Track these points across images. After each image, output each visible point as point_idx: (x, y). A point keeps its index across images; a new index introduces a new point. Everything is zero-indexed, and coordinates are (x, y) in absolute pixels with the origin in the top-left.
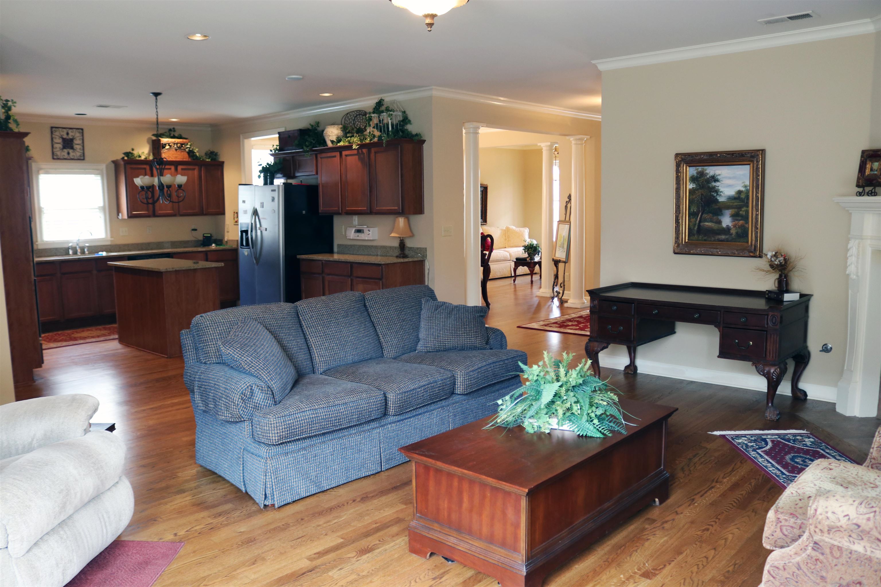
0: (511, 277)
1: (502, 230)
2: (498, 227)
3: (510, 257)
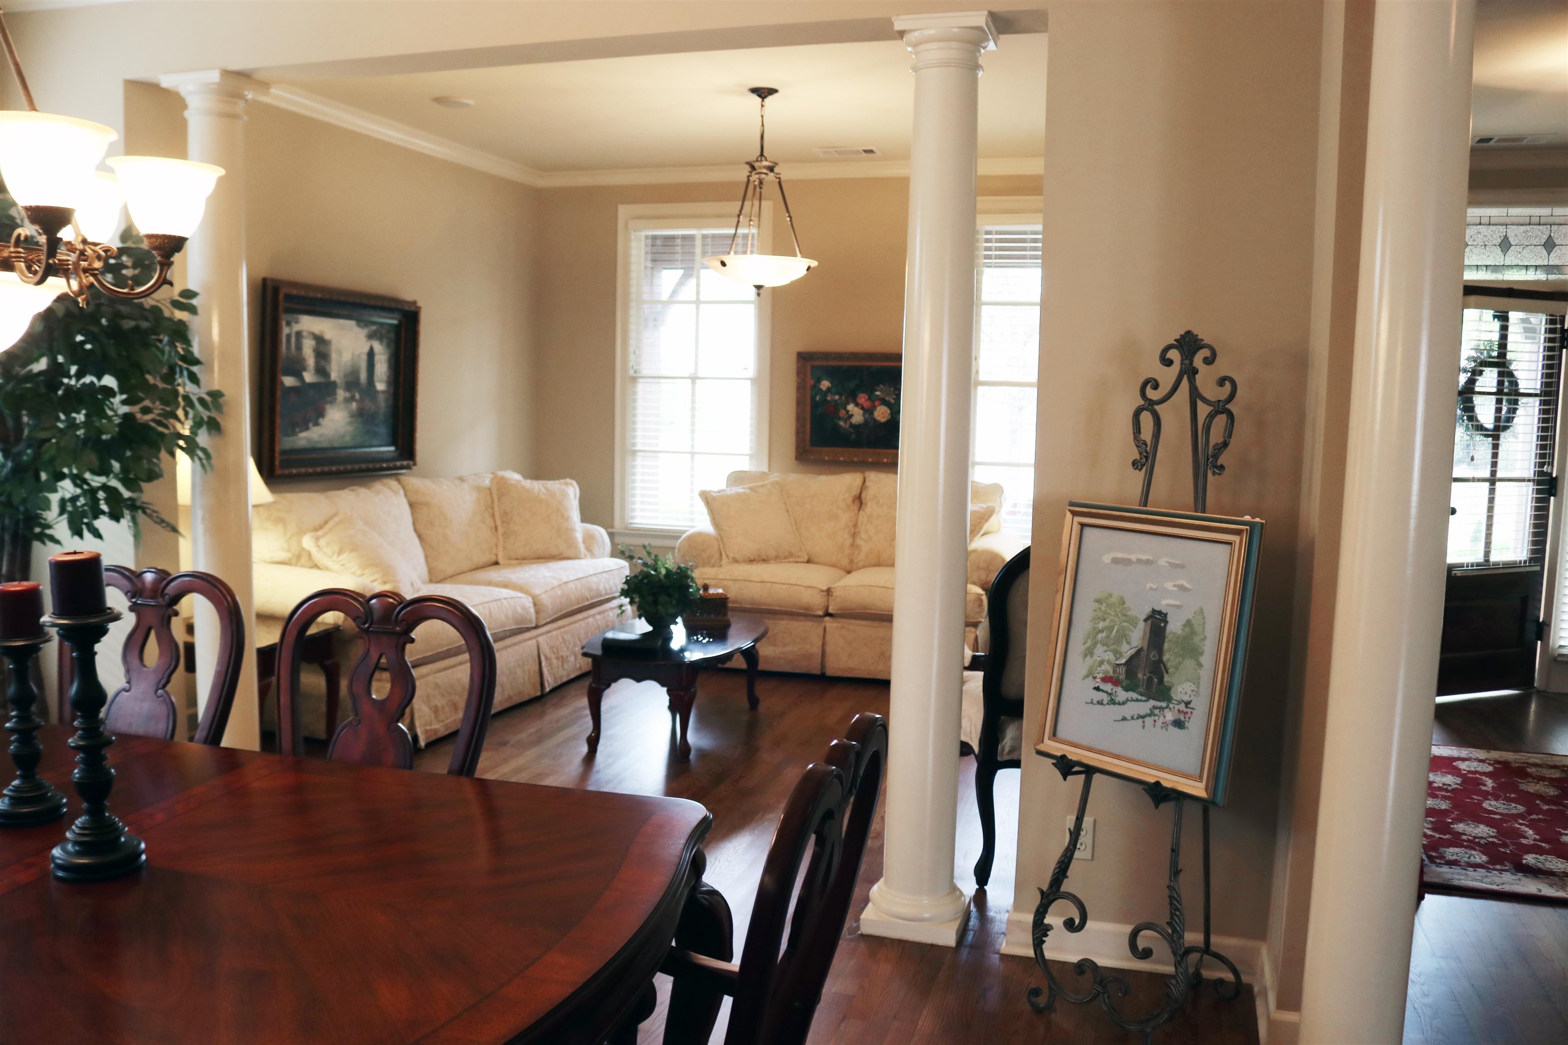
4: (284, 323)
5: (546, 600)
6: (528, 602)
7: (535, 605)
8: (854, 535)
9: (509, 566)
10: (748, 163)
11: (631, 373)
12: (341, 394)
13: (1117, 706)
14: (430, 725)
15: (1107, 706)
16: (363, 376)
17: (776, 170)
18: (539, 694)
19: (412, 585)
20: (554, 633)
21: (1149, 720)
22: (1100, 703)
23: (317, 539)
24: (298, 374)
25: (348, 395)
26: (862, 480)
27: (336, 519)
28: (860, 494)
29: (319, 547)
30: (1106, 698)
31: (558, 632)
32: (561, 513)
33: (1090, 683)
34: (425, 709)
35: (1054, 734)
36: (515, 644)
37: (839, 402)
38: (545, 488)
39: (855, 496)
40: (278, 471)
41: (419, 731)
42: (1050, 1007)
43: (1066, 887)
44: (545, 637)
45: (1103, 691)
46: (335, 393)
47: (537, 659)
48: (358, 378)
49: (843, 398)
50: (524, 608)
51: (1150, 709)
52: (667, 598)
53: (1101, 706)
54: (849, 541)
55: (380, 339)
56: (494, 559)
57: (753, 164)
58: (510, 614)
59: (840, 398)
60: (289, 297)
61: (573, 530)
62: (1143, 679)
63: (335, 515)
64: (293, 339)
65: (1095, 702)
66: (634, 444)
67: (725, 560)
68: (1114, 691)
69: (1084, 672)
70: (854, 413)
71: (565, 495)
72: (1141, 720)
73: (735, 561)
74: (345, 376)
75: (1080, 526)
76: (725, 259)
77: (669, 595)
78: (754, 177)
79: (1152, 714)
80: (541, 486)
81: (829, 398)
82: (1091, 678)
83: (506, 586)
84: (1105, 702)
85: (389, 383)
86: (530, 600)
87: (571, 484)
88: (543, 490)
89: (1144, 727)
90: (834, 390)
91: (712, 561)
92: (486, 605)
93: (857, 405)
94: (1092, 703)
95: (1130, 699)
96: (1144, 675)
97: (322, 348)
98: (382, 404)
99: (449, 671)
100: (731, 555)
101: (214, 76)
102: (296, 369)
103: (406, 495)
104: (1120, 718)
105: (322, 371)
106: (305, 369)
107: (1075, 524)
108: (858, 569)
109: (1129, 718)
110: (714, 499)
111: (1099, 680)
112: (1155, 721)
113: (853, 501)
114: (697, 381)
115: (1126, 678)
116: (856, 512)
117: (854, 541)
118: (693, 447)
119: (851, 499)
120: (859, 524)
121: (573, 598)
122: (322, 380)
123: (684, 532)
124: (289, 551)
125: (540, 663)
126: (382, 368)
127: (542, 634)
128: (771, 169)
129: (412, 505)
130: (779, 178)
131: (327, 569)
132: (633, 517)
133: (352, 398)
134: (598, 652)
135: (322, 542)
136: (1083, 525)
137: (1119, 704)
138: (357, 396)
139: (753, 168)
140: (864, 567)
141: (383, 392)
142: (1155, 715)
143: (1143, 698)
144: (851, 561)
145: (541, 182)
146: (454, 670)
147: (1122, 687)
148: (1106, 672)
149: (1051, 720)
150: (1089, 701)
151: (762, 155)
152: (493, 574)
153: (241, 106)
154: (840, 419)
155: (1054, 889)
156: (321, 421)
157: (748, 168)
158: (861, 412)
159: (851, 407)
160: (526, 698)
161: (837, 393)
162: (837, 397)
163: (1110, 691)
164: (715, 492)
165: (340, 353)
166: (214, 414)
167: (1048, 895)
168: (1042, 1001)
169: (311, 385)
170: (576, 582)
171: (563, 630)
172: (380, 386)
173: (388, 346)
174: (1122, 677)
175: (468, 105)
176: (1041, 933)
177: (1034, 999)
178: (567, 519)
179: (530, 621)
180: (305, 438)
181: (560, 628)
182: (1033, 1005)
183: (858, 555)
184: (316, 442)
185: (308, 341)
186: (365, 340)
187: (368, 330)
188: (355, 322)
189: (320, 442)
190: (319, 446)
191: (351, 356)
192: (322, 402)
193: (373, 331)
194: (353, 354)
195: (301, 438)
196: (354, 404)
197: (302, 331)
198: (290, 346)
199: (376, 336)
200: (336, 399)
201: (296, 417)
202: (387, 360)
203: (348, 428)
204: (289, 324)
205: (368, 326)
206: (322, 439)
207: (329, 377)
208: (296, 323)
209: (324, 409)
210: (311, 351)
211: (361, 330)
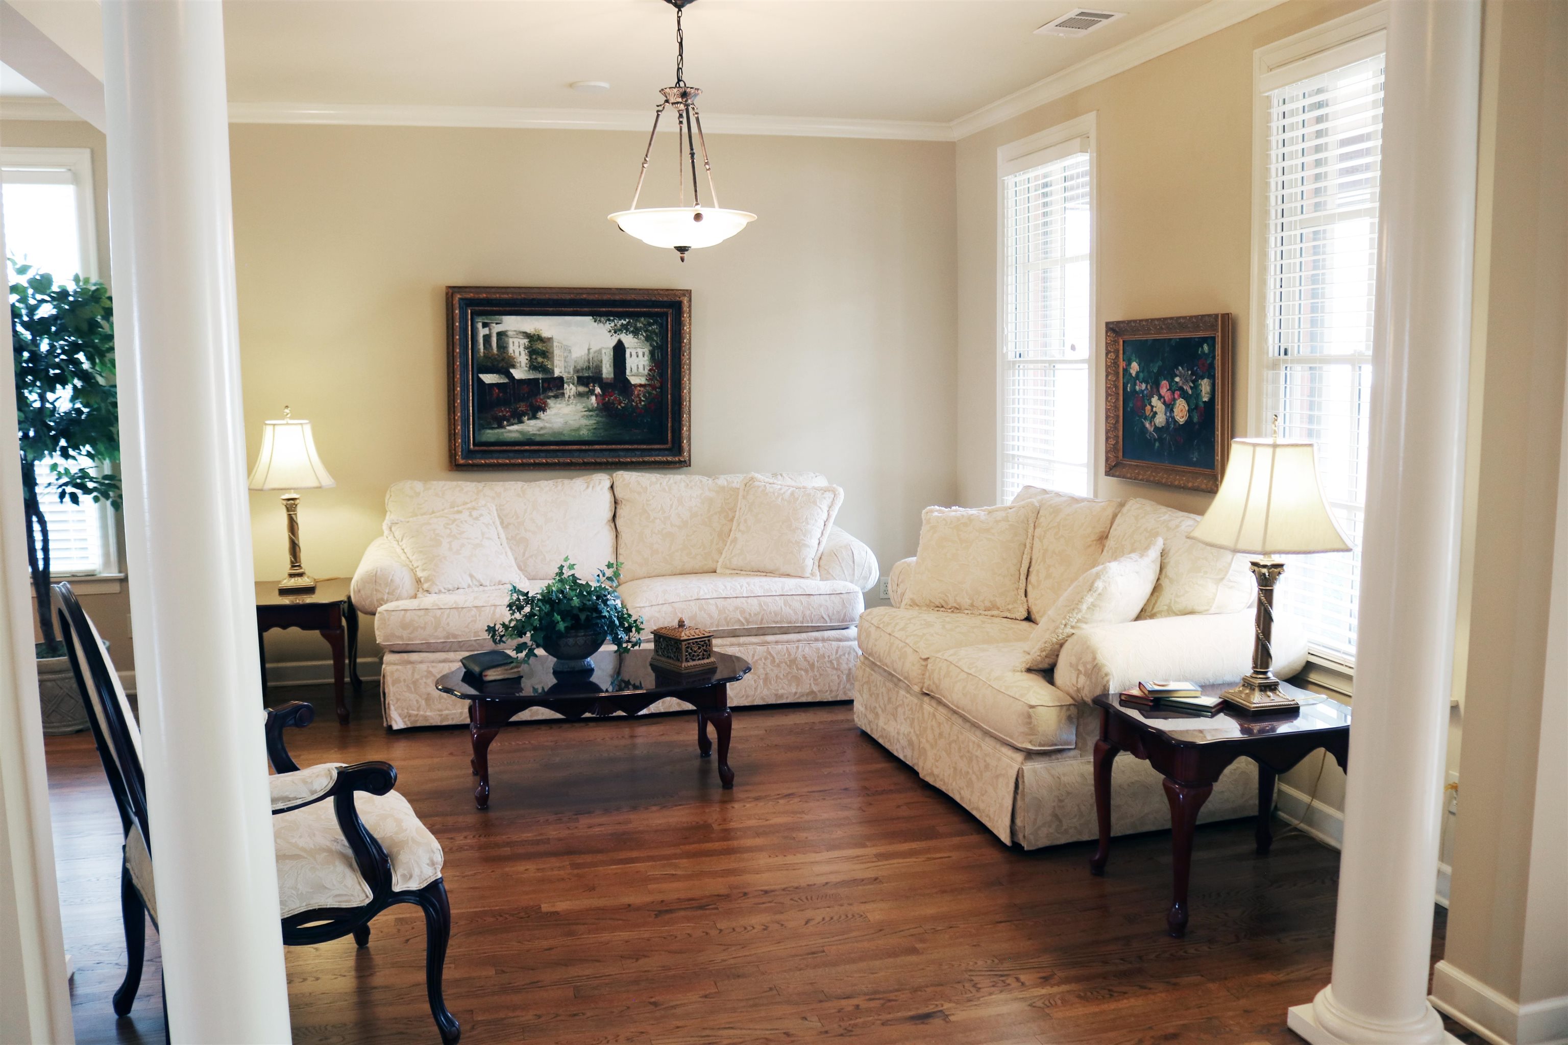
4: (480, 325)
12: (570, 389)
16: (607, 371)
24: (504, 372)
25: (582, 389)
28: (1109, 531)
37: (1145, 392)
39: (1101, 532)
40: (460, 460)
46: (561, 388)
48: (599, 373)
55: (636, 333)
59: (1147, 387)
64: (494, 340)
70: (1157, 410)
74: (576, 371)
81: (1137, 388)
85: (650, 377)
90: (1141, 376)
93: (1160, 397)
97: (539, 346)
98: (640, 398)
102: (499, 367)
103: (612, 491)
105: (538, 367)
106: (513, 366)
113: (1097, 540)
122: (540, 376)
126: (638, 362)
133: (592, 392)
138: (598, 390)
141: (641, 385)
145: (954, 134)
154: (1146, 418)
158: (1163, 407)
159: (1155, 401)
161: (1143, 380)
162: (1143, 386)
165: (567, 350)
169: (523, 381)
172: (636, 380)
173: (648, 339)
184: (534, 435)
185: (516, 341)
186: (609, 335)
187: (613, 324)
188: (591, 318)
189: (540, 435)
190: (538, 439)
191: (586, 352)
192: (542, 397)
193: (622, 325)
194: (589, 350)
195: (510, 431)
196: (593, 398)
197: (506, 331)
198: (490, 345)
199: (627, 330)
200: (563, 394)
201: (502, 411)
202: (647, 353)
203: (584, 422)
204: (485, 325)
205: (613, 321)
206: (542, 432)
207: (553, 372)
208: (497, 324)
209: (545, 404)
210: (522, 349)
211: (601, 325)
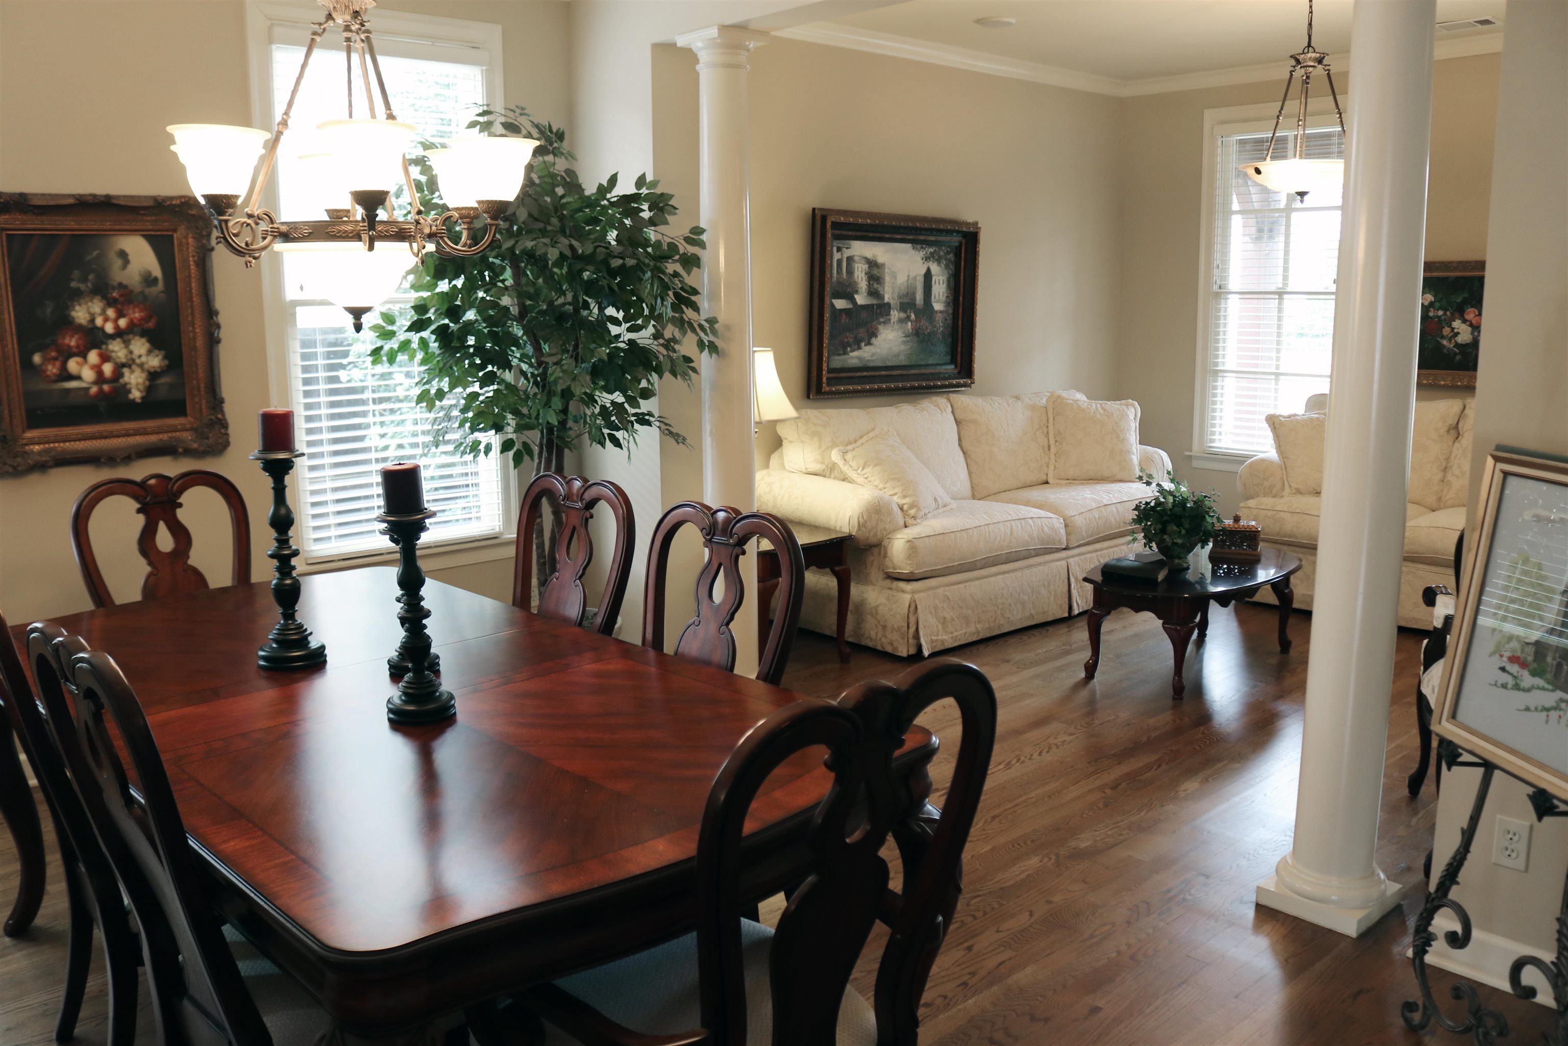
0: (1069, 619)
1: (1033, 408)
2: (1018, 398)
3: (1068, 534)
4: (835, 249)
5: (1079, 521)
6: (1058, 524)
7: (1066, 526)
8: (1445, 470)
9: (1058, 485)
10: (1291, 57)
11: (1215, 288)
12: (895, 315)
13: (1521, 693)
14: (937, 635)
15: (1511, 691)
16: (919, 297)
17: (1325, 62)
18: (1066, 615)
19: (935, 499)
20: (1088, 556)
21: (1554, 714)
22: (1504, 686)
23: (845, 453)
24: (850, 297)
25: (903, 315)
26: (1462, 407)
27: (871, 435)
28: (1458, 423)
29: (845, 460)
30: (1510, 681)
31: (1094, 555)
32: (1117, 434)
33: (1497, 662)
34: (932, 620)
35: (1453, 716)
36: (1040, 564)
37: (1443, 317)
38: (1104, 409)
39: (1451, 425)
40: (826, 388)
41: (923, 641)
42: (1422, 1026)
43: (1454, 894)
44: (1076, 559)
45: (1509, 673)
46: (889, 314)
47: (1066, 580)
48: (914, 299)
49: (1448, 313)
50: (1053, 529)
51: (1556, 702)
52: (1175, 528)
53: (1504, 690)
54: (1440, 476)
55: (939, 261)
56: (1044, 478)
57: (1298, 57)
58: (1035, 535)
59: (1445, 314)
60: (835, 225)
61: (1129, 452)
62: (1552, 665)
63: (873, 430)
64: (844, 264)
65: (1499, 684)
66: (1216, 364)
67: (1287, 491)
68: (1520, 674)
69: (1492, 648)
70: (1460, 331)
71: (1124, 416)
72: (1544, 713)
73: (1299, 492)
74: (900, 297)
75: (1502, 475)
76: (1261, 166)
77: (1179, 525)
78: (1299, 72)
79: (1557, 708)
80: (1099, 406)
81: (1431, 314)
82: (1497, 656)
83: (1041, 507)
84: (1509, 686)
85: (947, 304)
86: (1062, 521)
87: (1133, 406)
88: (1100, 409)
89: (1547, 722)
90: (1437, 305)
91: (1274, 492)
92: (1008, 524)
93: (1464, 321)
94: (1496, 685)
95: (1536, 686)
96: (1554, 659)
97: (875, 272)
98: (940, 324)
99: (961, 586)
100: (1294, 485)
101: (714, 32)
102: (847, 292)
103: (953, 412)
104: (1523, 707)
105: (873, 293)
106: (857, 292)
107: (1497, 471)
108: (1446, 507)
109: (1533, 709)
110: (1281, 423)
111: (1505, 659)
112: (1560, 717)
113: (1448, 431)
114: (1285, 296)
115: (1535, 661)
116: (1451, 444)
117: (1444, 476)
118: (1277, 367)
119: (1445, 429)
120: (1452, 457)
121: (1113, 521)
122: (875, 302)
123: (1248, 457)
124: (822, 463)
125: (1069, 585)
126: (940, 289)
127: (1073, 556)
128: (1320, 61)
129: (958, 422)
130: (1329, 70)
131: (851, 481)
132: (1212, 441)
133: (908, 318)
134: (1098, 578)
135: (849, 456)
136: (1506, 474)
137: (1524, 690)
138: (913, 316)
139: (1298, 62)
140: (1453, 506)
141: (941, 312)
142: (1561, 709)
143: (1550, 687)
144: (1439, 499)
145: (1126, 91)
146: (967, 584)
147: (1529, 671)
148: (1513, 650)
149: (1452, 699)
150: (1493, 683)
151: (1309, 45)
152: (1036, 494)
153: (743, 57)
154: (1443, 337)
155: (1440, 894)
156: (873, 340)
157: (1293, 62)
158: (1470, 329)
159: (1457, 324)
160: (1050, 619)
161: (1440, 308)
162: (1440, 313)
163: (1515, 674)
164: (1284, 417)
165: (894, 276)
166: (712, 338)
167: (1433, 900)
168: (1417, 1017)
169: (863, 307)
170: (1119, 505)
171: (1099, 553)
172: (938, 306)
173: (947, 267)
174: (1530, 658)
175: (1009, 24)
176: (1421, 940)
177: (1409, 1015)
178: (1123, 440)
179: (1060, 542)
180: (857, 357)
181: (1096, 551)
182: (1406, 1020)
183: (1448, 492)
184: (868, 361)
185: (860, 265)
186: (921, 262)
187: (924, 252)
188: (910, 245)
189: (872, 360)
190: (871, 364)
191: (906, 278)
192: (875, 323)
193: (931, 253)
194: (908, 276)
195: (852, 358)
196: (910, 324)
197: (854, 256)
198: (841, 270)
199: (933, 257)
200: (890, 320)
201: (847, 338)
202: (945, 281)
203: (903, 347)
204: (839, 250)
205: (925, 248)
206: (874, 358)
207: (883, 298)
208: (847, 248)
209: (877, 329)
210: (863, 274)
211: (917, 252)
